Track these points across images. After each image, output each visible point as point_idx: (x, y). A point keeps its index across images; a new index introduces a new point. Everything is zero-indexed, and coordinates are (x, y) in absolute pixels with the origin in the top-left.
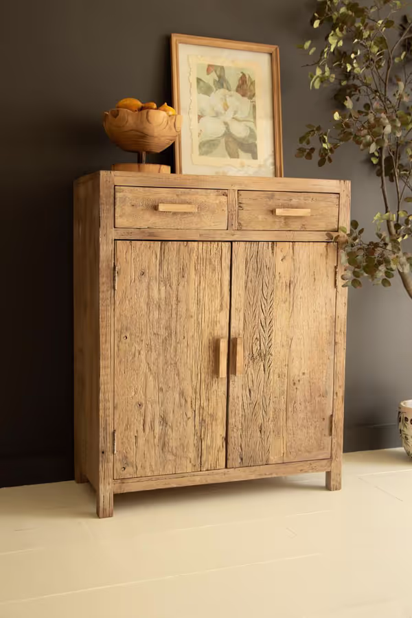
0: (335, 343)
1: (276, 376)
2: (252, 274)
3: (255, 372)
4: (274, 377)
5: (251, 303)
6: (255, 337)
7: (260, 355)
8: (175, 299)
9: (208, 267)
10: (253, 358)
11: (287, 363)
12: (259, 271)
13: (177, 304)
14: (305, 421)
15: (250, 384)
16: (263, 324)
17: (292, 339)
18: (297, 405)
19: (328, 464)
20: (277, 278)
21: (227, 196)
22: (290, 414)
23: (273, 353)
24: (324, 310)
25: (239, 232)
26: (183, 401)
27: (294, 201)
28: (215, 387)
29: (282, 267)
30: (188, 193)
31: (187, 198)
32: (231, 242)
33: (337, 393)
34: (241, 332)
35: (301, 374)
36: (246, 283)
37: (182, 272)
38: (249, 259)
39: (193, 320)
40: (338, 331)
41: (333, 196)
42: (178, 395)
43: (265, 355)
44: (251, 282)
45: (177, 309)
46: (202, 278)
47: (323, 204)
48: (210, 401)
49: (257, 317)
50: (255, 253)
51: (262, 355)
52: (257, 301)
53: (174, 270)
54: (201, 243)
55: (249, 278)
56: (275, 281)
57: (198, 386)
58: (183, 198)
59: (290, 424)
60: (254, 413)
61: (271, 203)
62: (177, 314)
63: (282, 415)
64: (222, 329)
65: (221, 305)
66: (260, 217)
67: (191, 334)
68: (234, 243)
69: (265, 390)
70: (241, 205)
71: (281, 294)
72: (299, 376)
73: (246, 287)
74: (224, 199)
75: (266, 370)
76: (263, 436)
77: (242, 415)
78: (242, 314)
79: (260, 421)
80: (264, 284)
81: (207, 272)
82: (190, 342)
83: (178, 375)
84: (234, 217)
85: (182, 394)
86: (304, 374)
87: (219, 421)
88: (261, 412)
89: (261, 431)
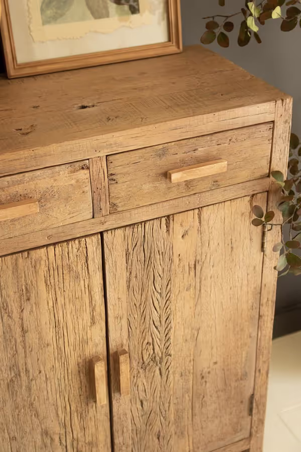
0: (260, 316)
1: (177, 376)
2: (137, 267)
3: (147, 382)
4: (174, 379)
5: (138, 305)
6: (146, 341)
7: (153, 359)
8: (19, 330)
9: (67, 277)
10: (144, 366)
11: (192, 358)
12: (148, 262)
13: (24, 336)
14: (218, 411)
15: (142, 395)
16: (157, 324)
17: (198, 330)
18: (207, 398)
19: (247, 443)
20: (176, 260)
21: (88, 168)
22: (197, 410)
23: (172, 353)
24: (245, 282)
25: (114, 217)
26: (48, 441)
27: (201, 152)
28: (92, 412)
29: (183, 247)
30: (20, 182)
31: (20, 189)
32: (101, 233)
33: (260, 371)
34: (125, 342)
35: (211, 364)
36: (129, 281)
37: (26, 294)
38: (130, 250)
39: (51, 349)
40: (264, 301)
41: (264, 128)
42: (39, 437)
43: (161, 359)
44: (136, 277)
45: (24, 341)
46: (58, 293)
47: (248, 143)
48: (87, 430)
49: (147, 317)
50: (141, 240)
51: (157, 358)
52: (146, 299)
53: (12, 293)
54: (52, 247)
55: (133, 274)
56: (173, 267)
57: (68, 418)
58: (14, 190)
59: (197, 419)
60: (148, 423)
61: (164, 163)
62: (24, 347)
63: (187, 414)
64: (97, 345)
65: (93, 318)
66: (147, 187)
67: (49, 366)
68: (105, 235)
69: (162, 395)
70: (114, 177)
71: (181, 280)
72: (209, 367)
73: (128, 287)
74: (83, 175)
75: (163, 374)
76: (161, 443)
77: (132, 430)
78: (124, 322)
79: (156, 429)
80: (157, 275)
81: (67, 284)
82: (50, 375)
83: (37, 415)
84: (103, 197)
85: (45, 433)
86: (216, 363)
87: (101, 445)
88: (158, 418)
89: (158, 438)
